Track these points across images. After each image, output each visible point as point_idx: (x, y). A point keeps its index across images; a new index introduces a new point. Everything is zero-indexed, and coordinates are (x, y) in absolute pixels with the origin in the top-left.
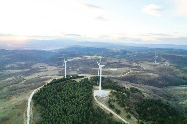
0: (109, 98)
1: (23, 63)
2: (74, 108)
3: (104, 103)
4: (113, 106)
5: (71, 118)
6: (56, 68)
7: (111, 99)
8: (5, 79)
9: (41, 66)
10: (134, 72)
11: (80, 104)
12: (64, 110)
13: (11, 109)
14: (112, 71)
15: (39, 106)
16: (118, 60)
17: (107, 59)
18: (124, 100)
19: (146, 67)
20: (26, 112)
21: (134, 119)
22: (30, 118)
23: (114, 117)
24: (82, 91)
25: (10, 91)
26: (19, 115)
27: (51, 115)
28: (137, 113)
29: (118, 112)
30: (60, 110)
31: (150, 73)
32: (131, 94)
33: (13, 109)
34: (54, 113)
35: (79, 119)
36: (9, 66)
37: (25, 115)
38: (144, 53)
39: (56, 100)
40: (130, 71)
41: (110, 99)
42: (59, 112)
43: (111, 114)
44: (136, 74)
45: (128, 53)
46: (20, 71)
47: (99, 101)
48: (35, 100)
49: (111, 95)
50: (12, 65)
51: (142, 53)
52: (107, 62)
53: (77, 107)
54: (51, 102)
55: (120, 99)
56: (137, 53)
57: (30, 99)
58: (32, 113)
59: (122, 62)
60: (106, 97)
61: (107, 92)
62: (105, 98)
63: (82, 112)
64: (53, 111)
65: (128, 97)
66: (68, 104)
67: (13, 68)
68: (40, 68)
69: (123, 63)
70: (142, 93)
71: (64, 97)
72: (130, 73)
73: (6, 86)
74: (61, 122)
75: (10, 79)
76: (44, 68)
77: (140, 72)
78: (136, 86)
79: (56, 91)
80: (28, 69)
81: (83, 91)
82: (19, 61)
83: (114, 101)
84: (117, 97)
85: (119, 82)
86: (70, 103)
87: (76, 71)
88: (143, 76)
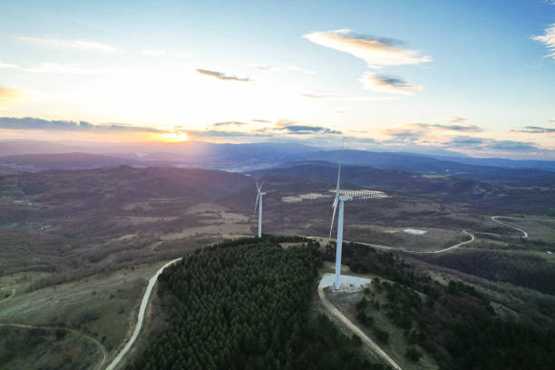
0: (363, 295)
1: (164, 200)
2: (252, 309)
3: (345, 309)
4: (371, 319)
5: (238, 332)
6: (246, 219)
7: (368, 299)
8: (117, 237)
9: (209, 210)
10: (482, 242)
11: (272, 302)
12: (226, 311)
13: (107, 297)
14: (411, 235)
15: (169, 296)
16: (438, 205)
17: (400, 201)
18: (413, 310)
19: (533, 233)
20: (138, 308)
21: (431, 365)
22: (144, 322)
23: (365, 349)
24: (288, 270)
25: (120, 261)
26: (122, 312)
27: (190, 318)
28: (446, 353)
29: (381, 339)
30: (215, 310)
31: (545, 250)
32: (442, 298)
33: (112, 296)
34: (198, 315)
35: (258, 336)
36: (131, 206)
37: (133, 315)
38: (538, 190)
39: (212, 285)
40: (469, 238)
41: (364, 299)
42: (211, 314)
43: (357, 340)
44: (490, 250)
45: (477, 187)
46: (155, 219)
47: (331, 302)
48: (164, 283)
49: (372, 290)
50: (139, 204)
51: (530, 188)
52: (400, 209)
53: (261, 307)
54: (199, 288)
55: (400, 305)
56: (509, 188)
57: (153, 281)
58: (150, 312)
59: (449, 211)
60: (354, 293)
61: (362, 282)
62: (350, 297)
63: (272, 322)
64: (197, 312)
65: (430, 305)
66: (240, 299)
67: (138, 212)
68: (205, 215)
69: (453, 216)
70: (489, 303)
71: (236, 280)
72: (467, 246)
73: (115, 251)
74: (210, 337)
75: (129, 237)
76: (216, 215)
77: (506, 245)
78: (475, 282)
79: (220, 265)
80: (175, 216)
81: (291, 269)
82: (157, 197)
83: (377, 307)
84: (391, 297)
85: (423, 265)
86: (246, 296)
87: (301, 229)
88: (513, 258)
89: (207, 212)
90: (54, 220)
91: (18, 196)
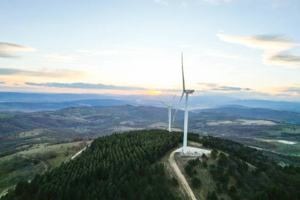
1: (142, 120)
9: (162, 126)
13: (66, 149)
14: (282, 144)
17: (284, 127)
33: (69, 149)
36: (124, 123)
50: (129, 122)
61: (206, 152)
67: (127, 125)
89: (160, 127)
90: (88, 127)
91: (78, 116)
